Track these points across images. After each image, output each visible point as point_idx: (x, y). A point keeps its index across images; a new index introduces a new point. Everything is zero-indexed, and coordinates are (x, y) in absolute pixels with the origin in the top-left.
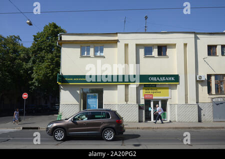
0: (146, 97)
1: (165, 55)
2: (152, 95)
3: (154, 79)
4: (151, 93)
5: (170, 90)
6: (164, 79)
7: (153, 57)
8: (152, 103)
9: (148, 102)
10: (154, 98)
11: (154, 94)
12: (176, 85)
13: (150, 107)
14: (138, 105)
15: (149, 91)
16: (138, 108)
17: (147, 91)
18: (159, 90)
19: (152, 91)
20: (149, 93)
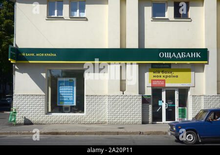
0: (155, 83)
1: (186, 16)
2: (164, 81)
3: (168, 55)
4: (162, 78)
5: (192, 73)
6: (183, 55)
7: (167, 20)
8: (164, 94)
9: (157, 92)
10: (167, 85)
11: (167, 80)
12: (203, 65)
13: (161, 99)
14: (141, 97)
15: (159, 75)
16: (140, 102)
17: (156, 74)
18: (175, 74)
19: (164, 74)
20: (159, 78)
